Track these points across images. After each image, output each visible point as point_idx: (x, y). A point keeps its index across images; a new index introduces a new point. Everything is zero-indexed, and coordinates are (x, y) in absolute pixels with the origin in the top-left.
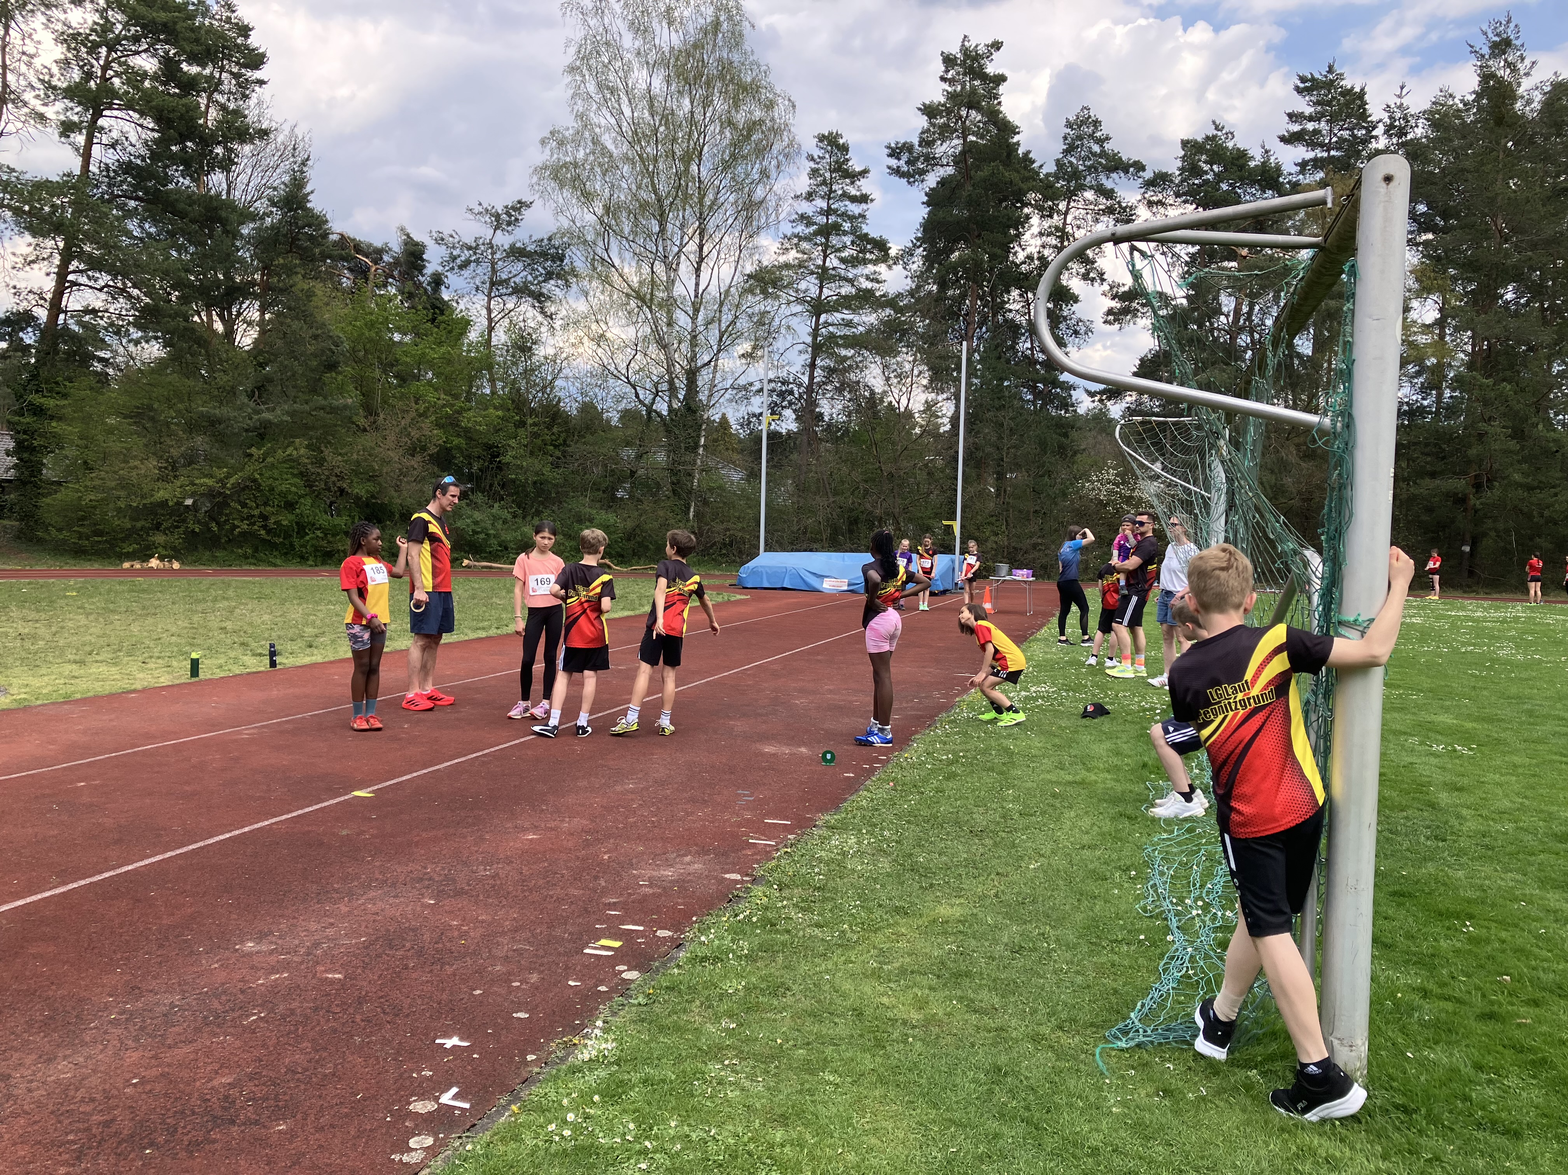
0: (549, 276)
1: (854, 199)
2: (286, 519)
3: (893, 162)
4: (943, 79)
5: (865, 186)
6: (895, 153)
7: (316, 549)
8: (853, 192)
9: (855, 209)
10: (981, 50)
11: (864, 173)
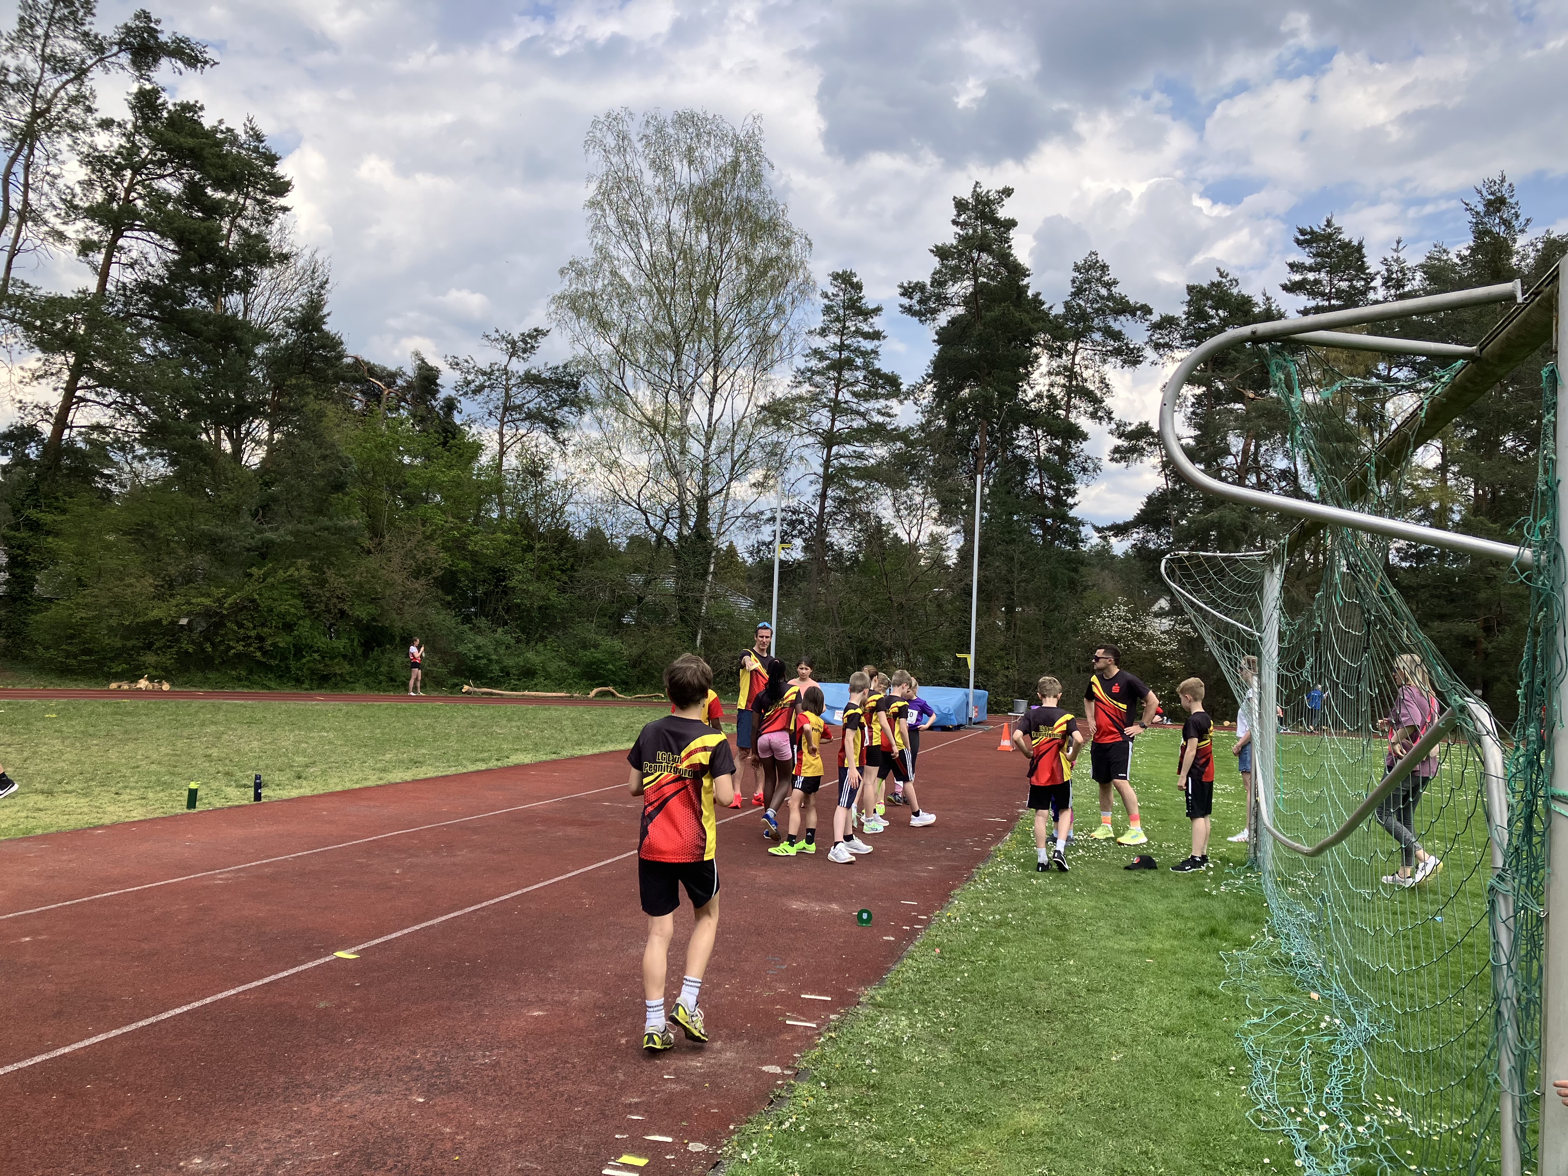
0: (563, 403)
1: (867, 336)
2: (283, 641)
3: (906, 301)
4: (955, 222)
5: (878, 323)
6: (907, 292)
7: (313, 672)
8: (866, 329)
9: (867, 345)
10: (993, 195)
11: (877, 310)
